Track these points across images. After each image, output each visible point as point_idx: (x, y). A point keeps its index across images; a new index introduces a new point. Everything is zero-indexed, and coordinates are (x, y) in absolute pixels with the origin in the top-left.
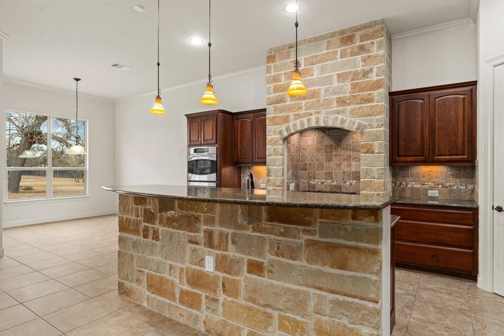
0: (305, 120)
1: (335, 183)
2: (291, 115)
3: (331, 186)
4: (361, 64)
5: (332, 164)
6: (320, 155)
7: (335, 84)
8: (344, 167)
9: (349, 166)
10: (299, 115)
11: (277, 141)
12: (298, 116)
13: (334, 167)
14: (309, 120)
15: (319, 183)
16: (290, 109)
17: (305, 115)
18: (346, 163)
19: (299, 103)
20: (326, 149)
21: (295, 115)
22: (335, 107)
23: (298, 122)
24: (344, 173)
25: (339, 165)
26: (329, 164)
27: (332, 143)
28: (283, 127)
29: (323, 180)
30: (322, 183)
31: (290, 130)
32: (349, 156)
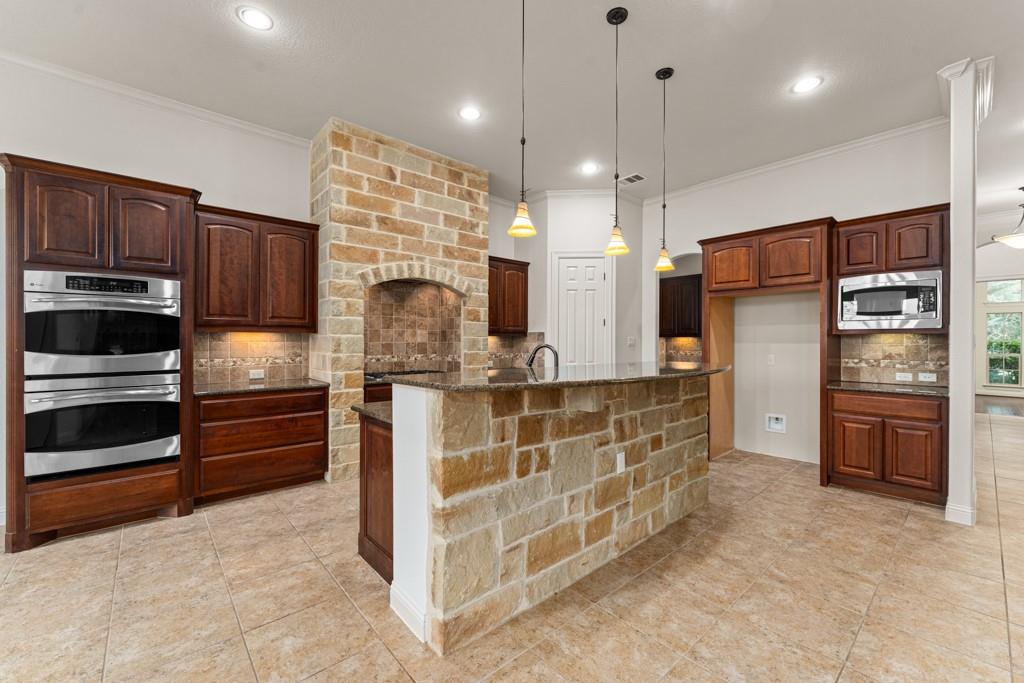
0: (405, 264)
1: (395, 360)
2: (381, 252)
3: (390, 364)
4: (468, 212)
5: (392, 332)
6: (374, 318)
7: (441, 226)
8: (408, 337)
9: (414, 335)
10: (394, 255)
11: (354, 290)
12: (390, 257)
13: (395, 336)
14: (410, 267)
15: (373, 361)
16: (379, 241)
17: (403, 258)
18: (410, 330)
19: (393, 237)
20: (383, 309)
21: (387, 253)
22: (440, 257)
23: (393, 265)
24: (408, 344)
25: (401, 334)
26: (387, 332)
27: (392, 301)
28: (369, 268)
29: (379, 357)
30: (378, 360)
31: (380, 276)
32: (414, 322)
